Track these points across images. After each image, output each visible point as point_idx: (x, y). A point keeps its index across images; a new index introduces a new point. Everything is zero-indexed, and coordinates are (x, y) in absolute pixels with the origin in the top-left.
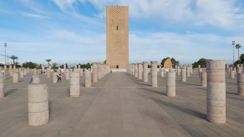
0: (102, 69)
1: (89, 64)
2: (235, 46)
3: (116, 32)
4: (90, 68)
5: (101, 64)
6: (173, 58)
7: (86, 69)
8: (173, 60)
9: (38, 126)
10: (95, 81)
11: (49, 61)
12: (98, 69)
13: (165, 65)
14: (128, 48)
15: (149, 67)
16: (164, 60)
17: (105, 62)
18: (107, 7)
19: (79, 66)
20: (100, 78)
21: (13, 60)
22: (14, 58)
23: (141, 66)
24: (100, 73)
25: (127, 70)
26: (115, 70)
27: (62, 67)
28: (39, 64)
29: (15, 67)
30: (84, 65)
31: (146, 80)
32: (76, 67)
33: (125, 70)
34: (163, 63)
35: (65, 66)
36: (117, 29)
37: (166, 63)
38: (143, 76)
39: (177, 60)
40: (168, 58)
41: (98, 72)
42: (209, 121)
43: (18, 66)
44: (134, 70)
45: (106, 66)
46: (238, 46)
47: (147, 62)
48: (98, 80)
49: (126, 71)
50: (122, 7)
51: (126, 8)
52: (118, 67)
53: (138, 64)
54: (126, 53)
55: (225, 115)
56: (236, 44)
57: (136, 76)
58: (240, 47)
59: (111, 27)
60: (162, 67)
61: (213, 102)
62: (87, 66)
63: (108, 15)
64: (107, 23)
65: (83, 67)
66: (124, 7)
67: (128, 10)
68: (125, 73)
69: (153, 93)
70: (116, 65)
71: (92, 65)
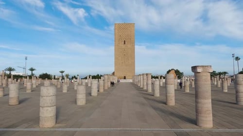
1: (98, 75)
3: (123, 46)
4: (100, 78)
5: (110, 75)
6: (177, 70)
8: (177, 72)
11: (62, 72)
12: (108, 79)
14: (134, 60)
16: (169, 72)
17: (113, 73)
18: (115, 24)
19: (91, 77)
21: (31, 72)
22: (32, 70)
23: (145, 77)
25: (133, 81)
26: (122, 81)
30: (94, 76)
31: (150, 90)
32: (88, 77)
33: (131, 81)
36: (125, 43)
39: (181, 72)
40: (172, 70)
42: (166, 105)
44: (137, 81)
45: (115, 77)
46: (237, 59)
50: (129, 24)
52: (125, 78)
53: (143, 75)
54: (133, 65)
56: (235, 57)
58: (239, 59)
59: (119, 41)
62: (97, 77)
63: (117, 31)
65: (94, 77)
66: (131, 24)
67: (134, 26)
68: (131, 83)
70: (123, 76)
71: (101, 76)
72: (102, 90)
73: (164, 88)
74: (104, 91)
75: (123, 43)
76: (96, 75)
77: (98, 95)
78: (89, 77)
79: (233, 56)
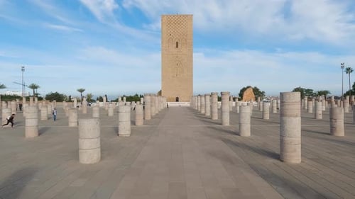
0: (157, 102)
1: (137, 95)
2: (345, 69)
3: (175, 51)
4: (140, 100)
5: (155, 95)
6: (255, 88)
7: (133, 102)
8: (256, 91)
9: (90, 164)
10: (148, 118)
11: (81, 91)
12: (151, 102)
13: (244, 97)
14: (192, 73)
15: (220, 99)
16: (243, 90)
17: (160, 93)
18: (163, 16)
19: (125, 98)
20: (153, 115)
21: (32, 90)
22: (34, 87)
23: (208, 98)
24: (153, 108)
25: (191, 104)
26: (173, 104)
27: (101, 99)
28: (68, 96)
29: (36, 99)
30: (131, 97)
31: (216, 117)
32: (120, 99)
33: (187, 104)
34: (241, 95)
35: (104, 99)
36: (177, 47)
37: (245, 94)
38: (212, 112)
39: (261, 90)
40: (248, 87)
41: (151, 106)
42: (282, 161)
43: (40, 99)
44: (199, 105)
45: (162, 99)
46: (349, 70)
47: (217, 94)
48: (152, 117)
49: (189, 105)
50: (184, 16)
51: (189, 17)
52: (177, 100)
53: (205, 96)
54: (189, 81)
55: (300, 154)
56: (345, 67)
57: (203, 112)
58: (352, 71)
59: (168, 43)
60: (239, 100)
61: (287, 139)
62: (135, 99)
63: (165, 27)
64: (162, 38)
65: (130, 99)
66: (187, 16)
67: (192, 19)
68: (188, 108)
69: (223, 133)
70: (175, 97)
71: (141, 96)
72: (140, 123)
73: (235, 115)
74: (144, 124)
75: (175, 45)
76: (133, 95)
77: (131, 134)
78: (122, 99)
79: (342, 67)
